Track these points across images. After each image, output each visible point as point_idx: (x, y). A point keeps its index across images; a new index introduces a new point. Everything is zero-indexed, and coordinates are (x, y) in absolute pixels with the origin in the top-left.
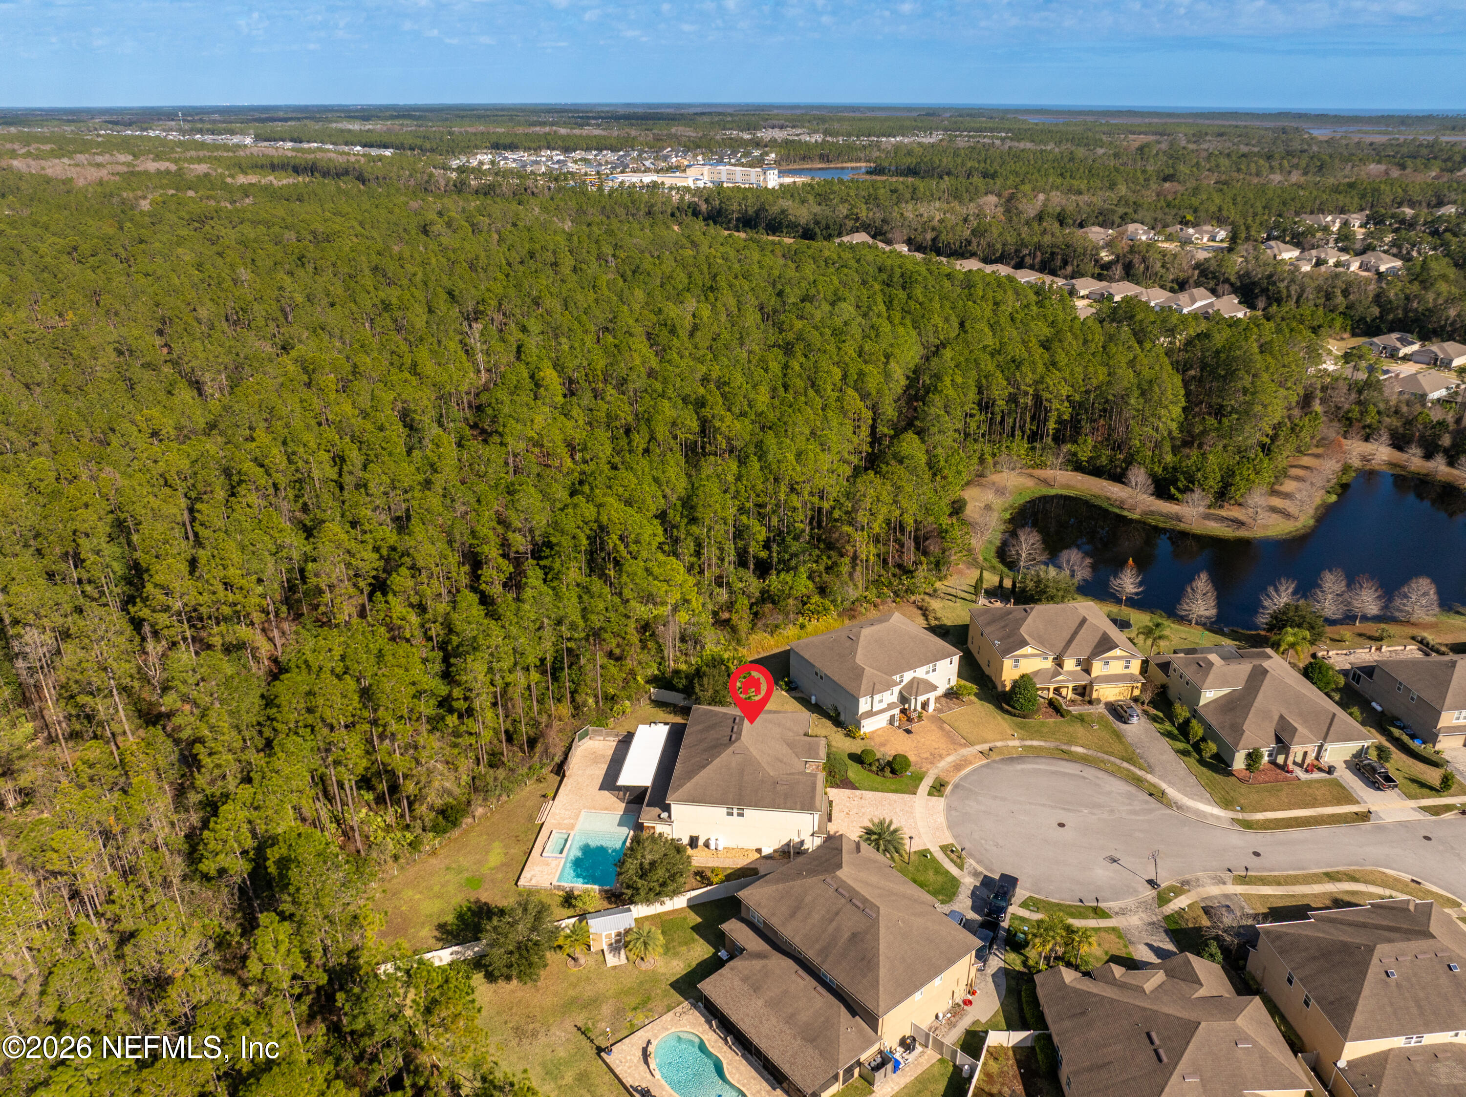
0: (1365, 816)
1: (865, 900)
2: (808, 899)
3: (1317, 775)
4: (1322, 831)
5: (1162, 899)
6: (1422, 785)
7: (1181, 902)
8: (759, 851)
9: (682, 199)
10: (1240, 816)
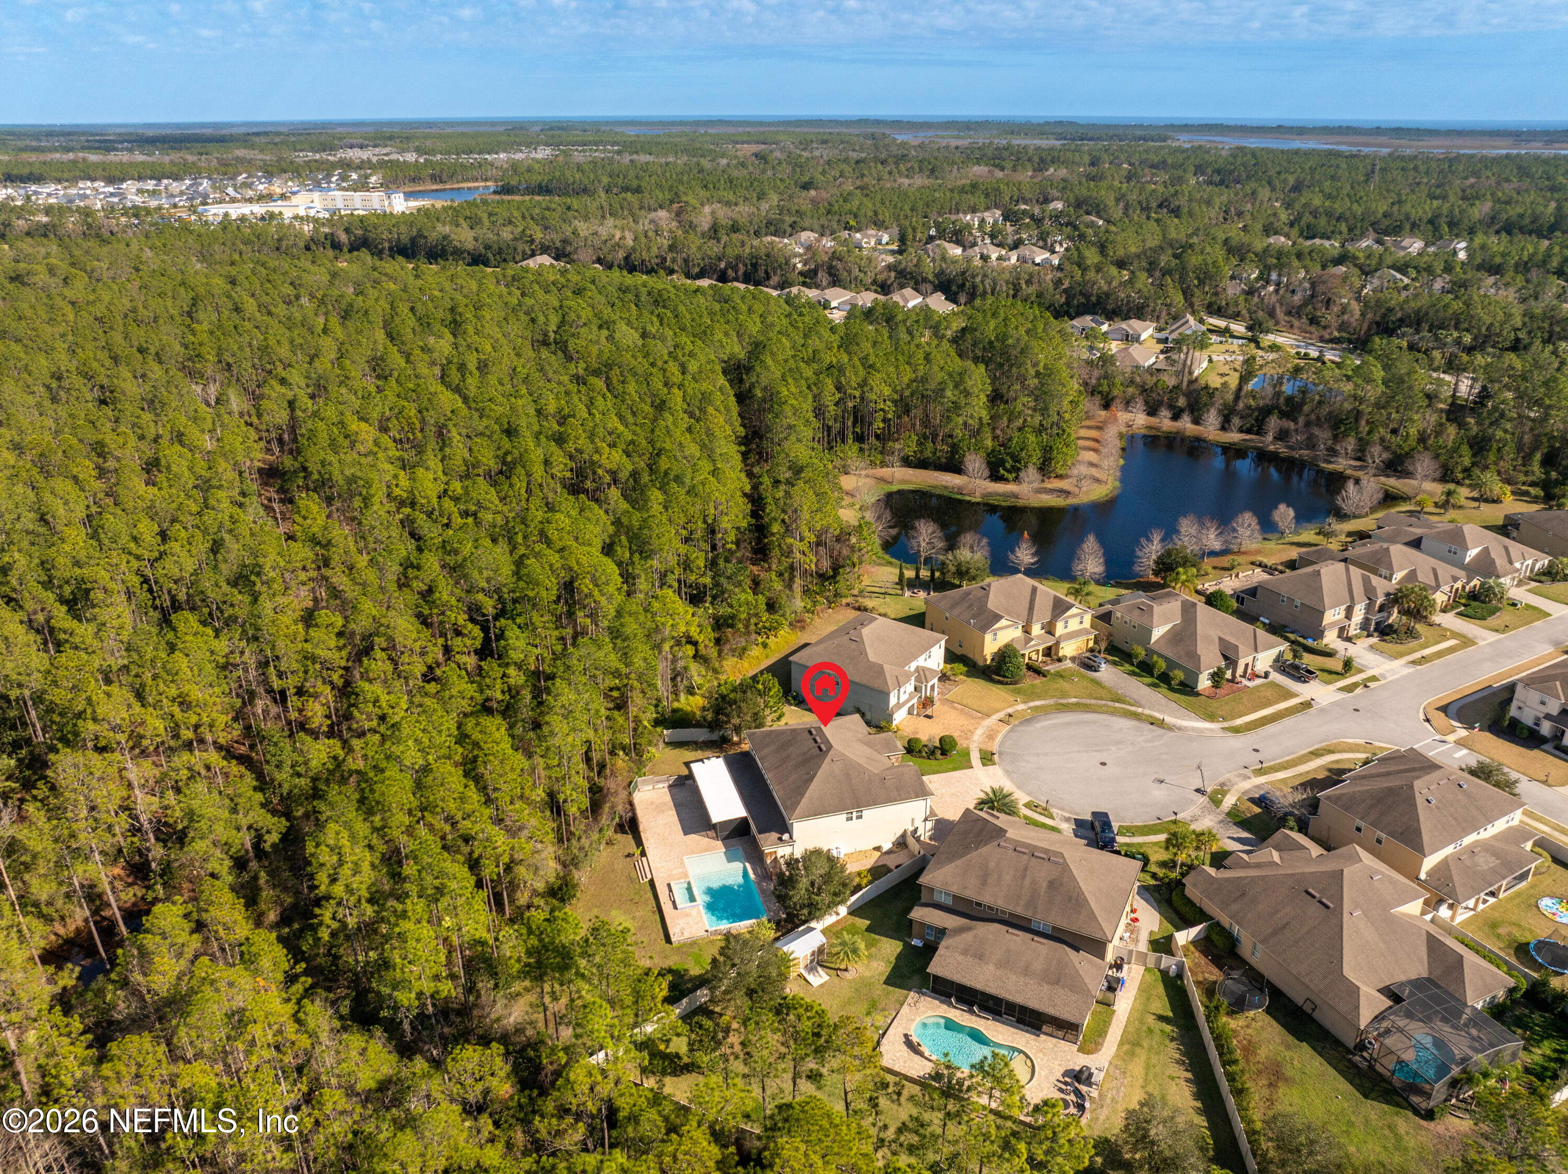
0: (1307, 705)
1: (1046, 851)
2: (992, 865)
3: (1258, 681)
4: (1287, 722)
5: (1216, 801)
6: (1330, 672)
7: (1229, 801)
8: (878, 849)
9: (316, 230)
10: (1226, 725)
